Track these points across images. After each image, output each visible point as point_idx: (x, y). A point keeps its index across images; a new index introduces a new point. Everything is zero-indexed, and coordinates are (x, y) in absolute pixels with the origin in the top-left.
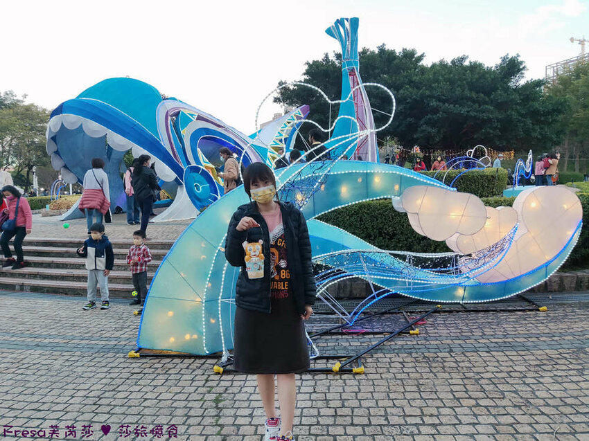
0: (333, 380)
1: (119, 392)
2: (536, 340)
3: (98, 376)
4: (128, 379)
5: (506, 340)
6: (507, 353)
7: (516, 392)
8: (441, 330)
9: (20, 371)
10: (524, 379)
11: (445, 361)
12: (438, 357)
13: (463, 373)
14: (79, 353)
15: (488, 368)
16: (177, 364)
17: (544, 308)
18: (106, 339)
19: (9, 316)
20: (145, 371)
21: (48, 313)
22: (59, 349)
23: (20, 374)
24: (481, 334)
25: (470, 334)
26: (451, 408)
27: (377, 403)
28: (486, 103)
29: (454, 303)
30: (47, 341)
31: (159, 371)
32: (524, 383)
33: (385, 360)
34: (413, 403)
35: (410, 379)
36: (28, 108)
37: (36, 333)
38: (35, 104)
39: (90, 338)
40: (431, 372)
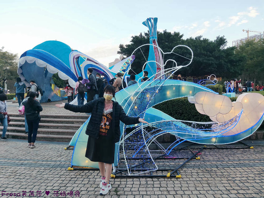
0: (168, 181)
1: (68, 187)
2: (253, 162)
3: (55, 179)
4: (70, 180)
5: (240, 162)
6: (243, 168)
7: (253, 186)
8: (210, 157)
9: (17, 177)
10: (255, 180)
11: (216, 172)
12: (212, 170)
13: (227, 178)
14: (43, 168)
15: (237, 175)
16: (92, 173)
17: (252, 147)
18: (55, 161)
19: (5, 150)
20: (78, 177)
21: (23, 149)
22: (33, 166)
23: (17, 179)
24: (228, 159)
25: (222, 159)
26: (227, 194)
27: (192, 192)
28: (210, 56)
29: (211, 145)
30: (26, 162)
31: (84, 177)
32: (256, 182)
33: (189, 171)
34: (208, 192)
35: (203, 180)
36: (4, 54)
37: (20, 158)
38: (8, 52)
39: (47, 161)
40: (212, 177)
